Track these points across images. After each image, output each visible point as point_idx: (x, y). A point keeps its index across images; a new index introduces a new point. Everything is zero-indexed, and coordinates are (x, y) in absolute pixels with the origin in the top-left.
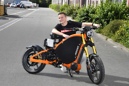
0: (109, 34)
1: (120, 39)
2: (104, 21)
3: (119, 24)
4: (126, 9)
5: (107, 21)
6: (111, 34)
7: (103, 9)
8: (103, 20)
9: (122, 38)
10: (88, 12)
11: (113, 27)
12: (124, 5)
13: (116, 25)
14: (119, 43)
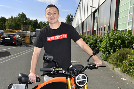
0: (116, 63)
1: (129, 70)
2: (111, 50)
3: (126, 53)
4: (132, 38)
5: (113, 49)
6: (119, 63)
7: (110, 38)
8: (110, 48)
9: (131, 69)
10: (96, 41)
11: (120, 55)
12: (130, 35)
13: (123, 53)
14: (127, 75)
